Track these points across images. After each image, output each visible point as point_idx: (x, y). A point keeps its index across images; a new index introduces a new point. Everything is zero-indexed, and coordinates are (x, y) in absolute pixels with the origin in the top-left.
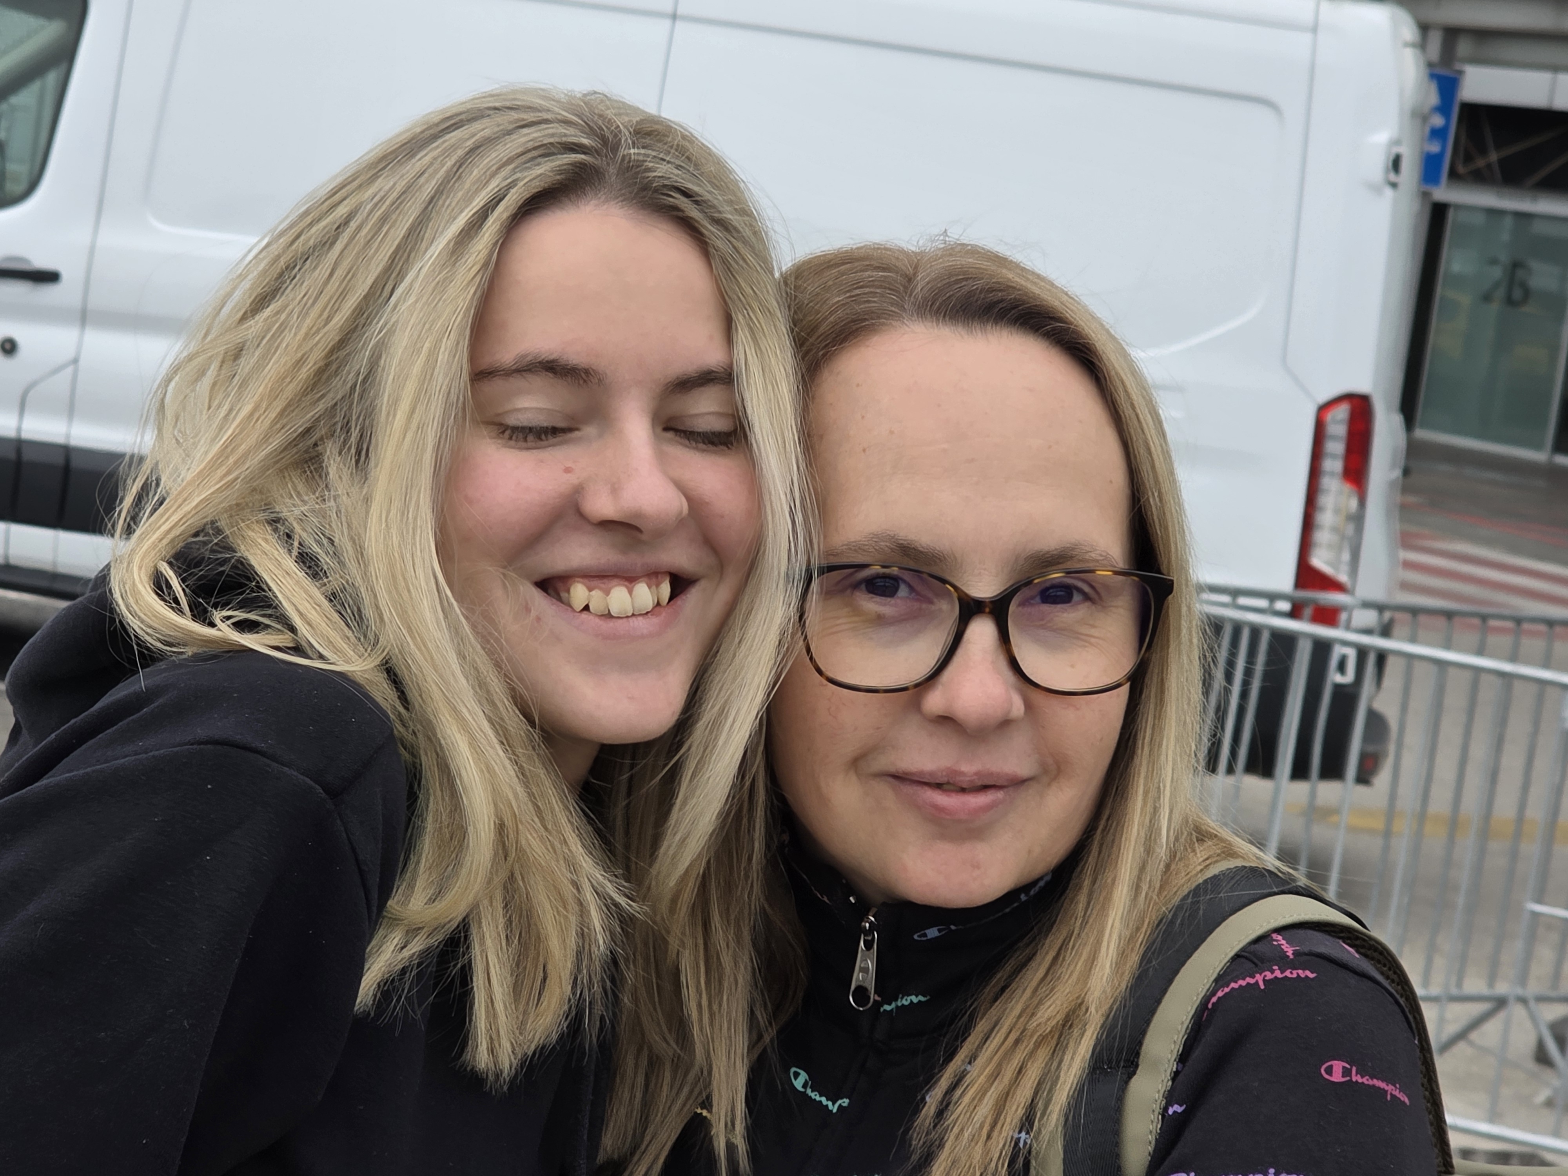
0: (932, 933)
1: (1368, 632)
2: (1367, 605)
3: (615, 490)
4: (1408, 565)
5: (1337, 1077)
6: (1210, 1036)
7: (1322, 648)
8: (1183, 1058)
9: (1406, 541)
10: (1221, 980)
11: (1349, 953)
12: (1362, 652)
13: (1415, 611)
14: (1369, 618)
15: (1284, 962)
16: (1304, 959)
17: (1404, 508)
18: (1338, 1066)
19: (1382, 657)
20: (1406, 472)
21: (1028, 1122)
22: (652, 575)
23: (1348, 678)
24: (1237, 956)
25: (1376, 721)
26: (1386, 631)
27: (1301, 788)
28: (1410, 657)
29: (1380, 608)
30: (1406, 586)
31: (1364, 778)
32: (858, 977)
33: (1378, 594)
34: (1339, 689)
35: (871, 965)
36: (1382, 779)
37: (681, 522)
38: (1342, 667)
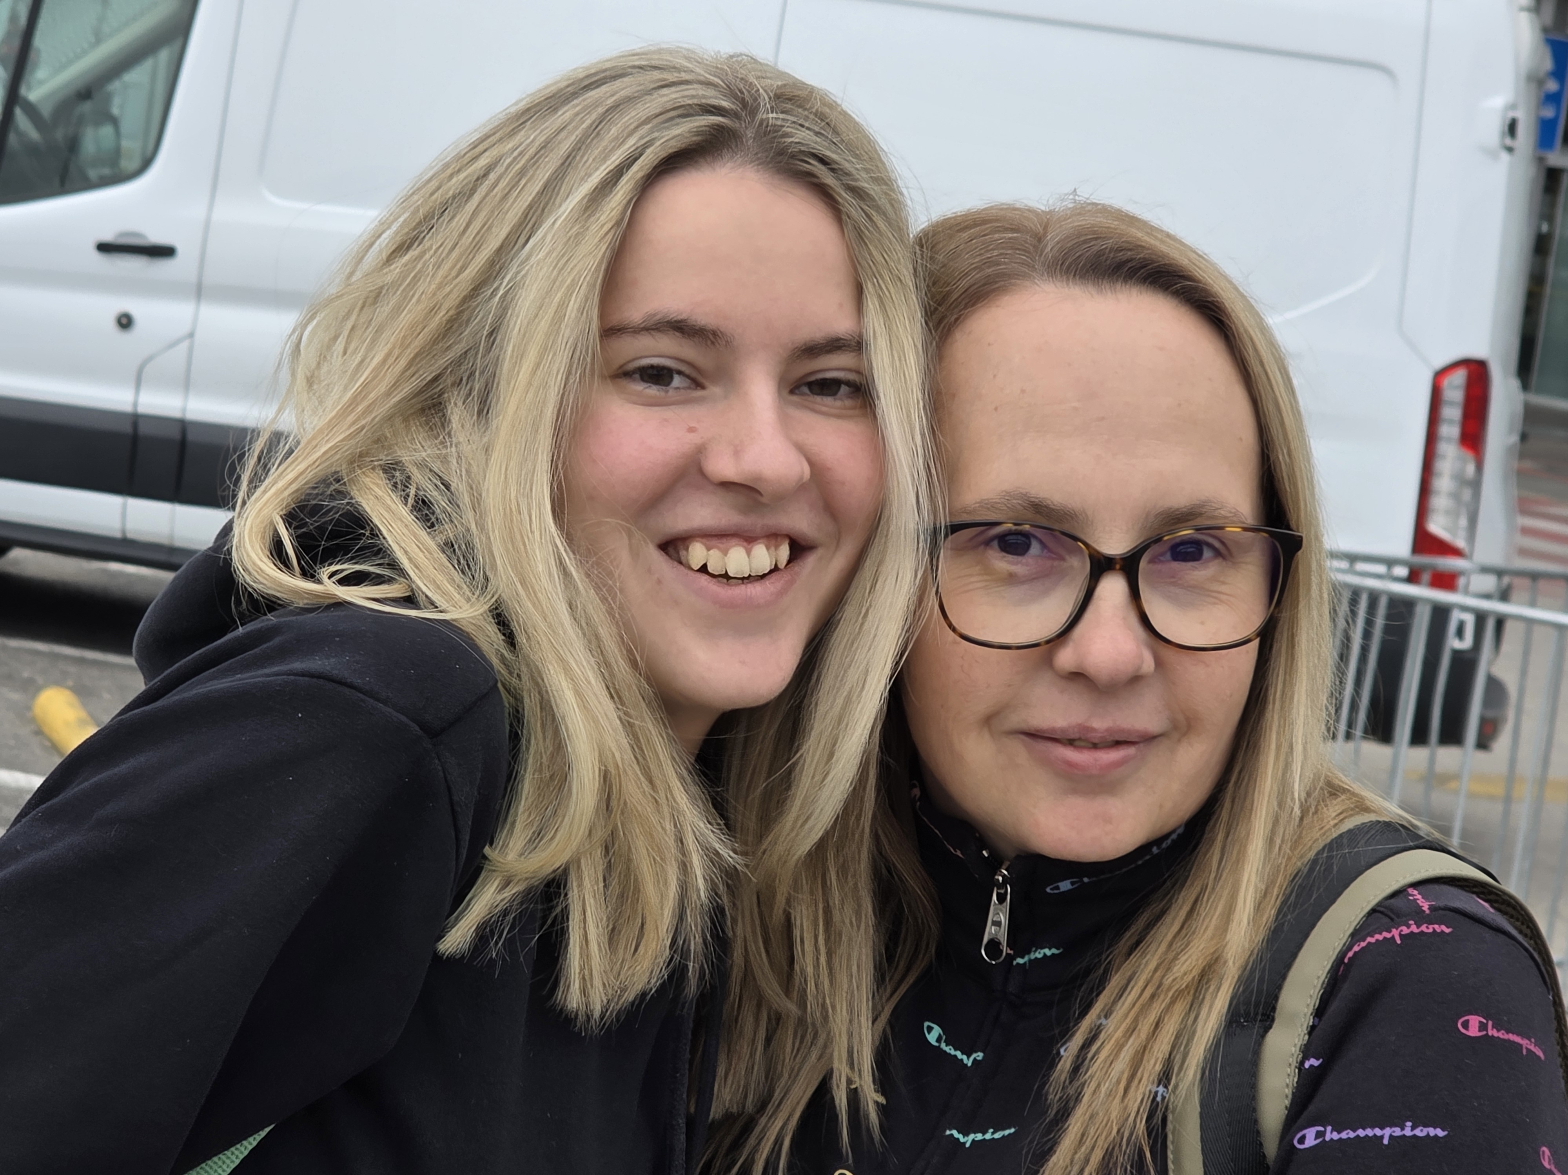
0: (1065, 886)
1: (1487, 596)
2: (1485, 570)
3: (737, 452)
4: (1526, 531)
5: (1473, 1031)
6: (1346, 990)
7: (1440, 613)
8: (1319, 1012)
9: (1524, 507)
10: (1357, 935)
11: (1483, 908)
12: (1481, 618)
13: (1534, 576)
14: (1489, 583)
15: (1420, 917)
16: (1440, 913)
17: (1521, 474)
18: (1475, 1021)
19: (1500, 622)
20: (1524, 437)
21: (1165, 1078)
22: (772, 537)
23: (1466, 644)
24: (1373, 911)
25: (1495, 687)
26: (1504, 596)
27: (1421, 754)
28: (1530, 622)
29: (1499, 573)
30: (1524, 552)
31: (1483, 744)
32: (990, 931)
33: (1496, 558)
34: (1457, 655)
35: (1003, 918)
36: (1502, 743)
37: (802, 488)
38: (1460, 633)
